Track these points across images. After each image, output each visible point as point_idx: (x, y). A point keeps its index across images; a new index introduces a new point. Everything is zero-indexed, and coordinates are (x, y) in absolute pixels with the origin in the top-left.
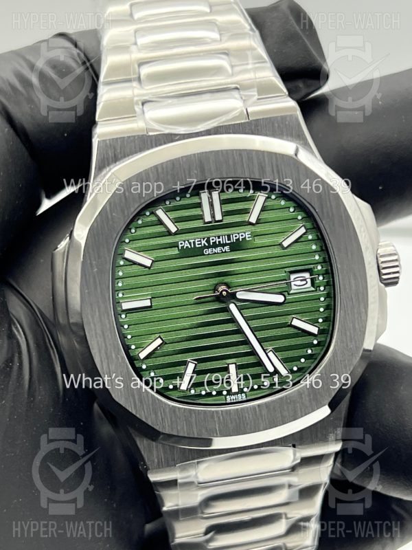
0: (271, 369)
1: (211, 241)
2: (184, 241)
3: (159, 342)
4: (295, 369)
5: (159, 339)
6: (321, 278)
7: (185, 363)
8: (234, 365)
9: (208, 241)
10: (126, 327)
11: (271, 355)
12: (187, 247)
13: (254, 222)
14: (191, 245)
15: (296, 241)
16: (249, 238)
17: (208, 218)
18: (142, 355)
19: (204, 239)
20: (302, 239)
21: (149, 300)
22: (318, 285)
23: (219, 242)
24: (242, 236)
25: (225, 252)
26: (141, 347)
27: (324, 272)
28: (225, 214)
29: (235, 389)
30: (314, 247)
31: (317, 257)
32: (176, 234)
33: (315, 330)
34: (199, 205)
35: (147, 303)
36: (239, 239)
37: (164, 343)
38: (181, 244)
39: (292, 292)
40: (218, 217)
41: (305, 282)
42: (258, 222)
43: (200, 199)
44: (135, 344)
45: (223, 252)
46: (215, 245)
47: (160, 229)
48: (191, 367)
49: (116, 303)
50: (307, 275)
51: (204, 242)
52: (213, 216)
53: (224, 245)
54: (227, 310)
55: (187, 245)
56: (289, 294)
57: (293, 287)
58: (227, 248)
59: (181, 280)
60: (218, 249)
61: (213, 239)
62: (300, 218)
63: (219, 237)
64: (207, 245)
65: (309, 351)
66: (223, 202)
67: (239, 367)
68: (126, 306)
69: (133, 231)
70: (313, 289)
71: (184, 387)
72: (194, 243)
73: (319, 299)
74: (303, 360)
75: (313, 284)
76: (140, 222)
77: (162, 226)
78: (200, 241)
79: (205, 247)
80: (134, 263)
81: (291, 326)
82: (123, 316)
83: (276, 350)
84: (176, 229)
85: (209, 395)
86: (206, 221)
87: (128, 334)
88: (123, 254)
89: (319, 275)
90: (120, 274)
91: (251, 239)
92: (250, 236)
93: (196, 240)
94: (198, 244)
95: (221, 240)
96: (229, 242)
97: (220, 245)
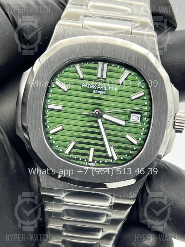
0: (110, 155)
1: (98, 87)
3: (61, 128)
4: (122, 158)
5: (61, 126)
6: (145, 119)
7: (70, 142)
8: (93, 149)
10: (47, 116)
11: (112, 148)
12: (86, 87)
14: (88, 86)
15: (138, 98)
16: (116, 90)
17: (99, 76)
18: (51, 132)
19: (95, 85)
20: (141, 98)
21: (61, 107)
22: (143, 122)
23: (102, 89)
24: (113, 88)
25: (103, 94)
26: (52, 128)
27: (148, 117)
28: (107, 76)
29: (91, 160)
30: (146, 103)
31: (146, 108)
32: (82, 79)
33: (136, 143)
34: (96, 69)
35: (60, 108)
36: (111, 89)
37: (63, 129)
38: (84, 85)
39: (129, 122)
40: (104, 77)
41: (137, 119)
42: (122, 84)
43: (98, 66)
44: (49, 126)
45: (102, 94)
46: (99, 90)
47: (76, 75)
48: (73, 144)
49: (45, 103)
50: (139, 116)
51: (94, 87)
52: (102, 76)
53: (103, 91)
54: (96, 122)
55: (86, 86)
56: (128, 122)
57: (131, 120)
58: (104, 92)
59: (79, 102)
60: (100, 92)
62: (143, 87)
63: (102, 86)
64: (96, 88)
65: (131, 152)
66: (108, 70)
67: (95, 150)
68: (50, 107)
69: (63, 72)
70: (141, 123)
71: (67, 152)
72: (90, 86)
73: (142, 128)
74: (126, 155)
75: (141, 121)
76: (67, 69)
77: (77, 74)
79: (94, 89)
80: (59, 88)
81: (125, 137)
82: (48, 111)
83: (115, 147)
84: (83, 77)
85: (78, 159)
86: (98, 77)
87: (48, 120)
88: (55, 81)
89: (145, 117)
90: (51, 91)
91: (117, 91)
92: (117, 90)
93: (91, 85)
94: (91, 87)
95: (103, 88)
96: (106, 90)
97: (102, 90)
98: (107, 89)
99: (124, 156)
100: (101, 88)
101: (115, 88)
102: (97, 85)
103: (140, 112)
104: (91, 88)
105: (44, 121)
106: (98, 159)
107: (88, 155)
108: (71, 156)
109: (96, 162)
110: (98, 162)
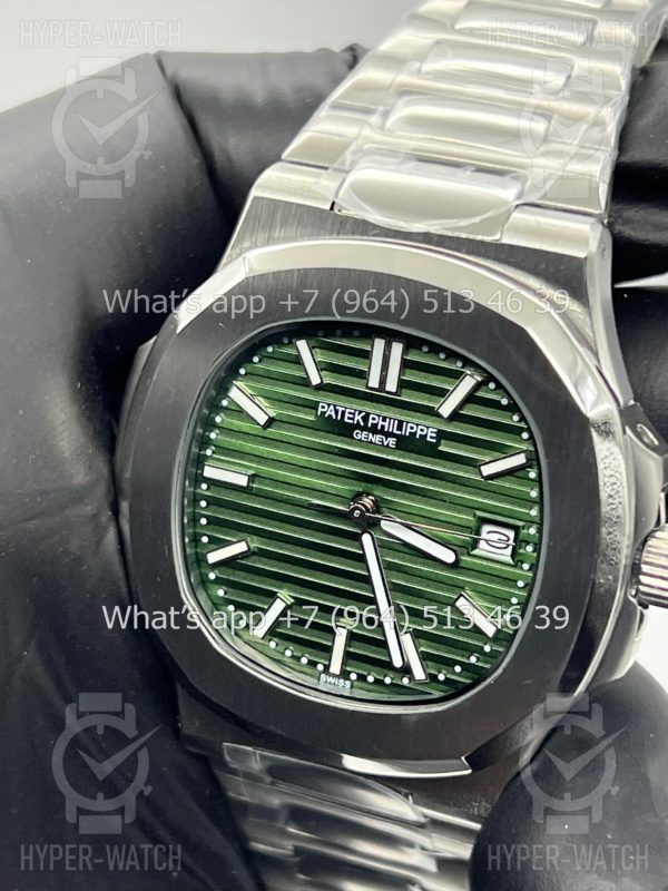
0: (398, 663)
1: (371, 421)
2: (329, 405)
3: (243, 547)
4: (441, 677)
6: (530, 548)
7: (273, 596)
8: (346, 631)
9: (365, 419)
10: (204, 504)
11: (407, 640)
12: (330, 416)
13: (446, 415)
14: (337, 414)
15: (510, 473)
16: (431, 437)
17: (374, 382)
19: (360, 412)
20: (518, 473)
22: (521, 558)
23: (383, 427)
24: (422, 430)
25: (388, 445)
26: (216, 544)
28: (402, 384)
30: (534, 494)
31: (534, 512)
32: (317, 388)
34: (366, 355)
36: (415, 433)
37: (250, 552)
38: (323, 407)
39: (474, 552)
40: (392, 386)
41: (504, 545)
42: (455, 416)
43: (372, 346)
44: (208, 537)
46: (374, 430)
47: (297, 371)
50: (511, 534)
51: (358, 418)
52: (383, 381)
53: (388, 435)
54: (356, 538)
55: (330, 412)
56: (469, 555)
57: (482, 544)
58: (392, 441)
59: (306, 465)
60: (377, 439)
61: (374, 419)
62: (526, 435)
63: (384, 419)
64: (362, 424)
65: (473, 660)
66: (406, 364)
67: (352, 637)
69: (256, 359)
70: (512, 562)
71: (260, 632)
72: (343, 413)
73: (516, 581)
74: (458, 669)
76: (271, 349)
77: (298, 367)
78: (354, 414)
79: (357, 426)
82: (204, 486)
83: (417, 635)
84: (319, 381)
86: (370, 385)
87: (204, 516)
89: (527, 543)
90: (218, 419)
91: (434, 441)
92: (434, 435)
93: (348, 410)
94: (349, 418)
95: (386, 424)
96: (399, 432)
97: (382, 431)
98: (400, 428)
99: (450, 669)
100: (381, 423)
101: (427, 429)
102: (368, 414)
103: (511, 521)
104: (346, 420)
106: (363, 668)
107: (328, 650)
108: (272, 644)
109: (353, 676)
110: (362, 678)
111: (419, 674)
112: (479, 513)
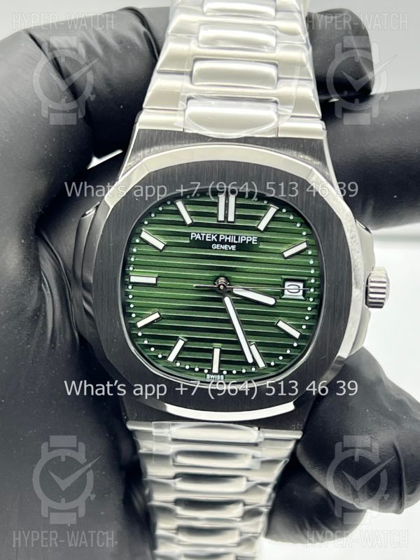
0: (250, 360)
1: (221, 239)
2: (197, 234)
3: (156, 316)
4: (273, 364)
5: (157, 314)
6: (312, 290)
7: (176, 339)
8: (219, 350)
9: (218, 237)
10: (131, 297)
11: (253, 348)
12: (198, 239)
13: (262, 229)
14: (201, 238)
15: (298, 253)
16: (255, 242)
17: (221, 218)
18: (140, 324)
19: (214, 235)
20: (303, 253)
21: (155, 279)
22: (308, 296)
23: (228, 240)
24: (249, 239)
25: (231, 250)
26: (141, 317)
27: (316, 286)
28: (237, 217)
29: (215, 370)
30: (311, 262)
31: (312, 272)
32: (190, 225)
33: (296, 334)
34: (216, 204)
35: (153, 281)
36: (246, 241)
37: (161, 318)
38: (194, 235)
39: (284, 297)
40: (231, 218)
41: (297, 291)
42: (267, 229)
43: (218, 199)
44: (135, 313)
45: (229, 250)
46: (223, 243)
47: (177, 218)
48: (180, 344)
49: (125, 274)
50: (301, 285)
51: (214, 237)
52: (226, 217)
54: (221, 300)
55: (198, 237)
56: (281, 299)
57: (286, 292)
58: (233, 247)
59: (187, 267)
60: (225, 247)
61: (222, 237)
62: (304, 233)
63: (228, 236)
64: (216, 240)
65: (288, 352)
66: (237, 206)
67: (222, 352)
68: (133, 279)
69: (153, 215)
70: (302, 298)
71: (171, 358)
72: (205, 236)
73: (307, 308)
74: (281, 358)
75: (304, 294)
76: (160, 209)
77: (179, 216)
78: (211, 236)
79: (214, 242)
80: (147, 243)
81: (276, 326)
82: (130, 287)
83: (258, 345)
84: (191, 222)
85: (192, 370)
86: (219, 219)
87: (132, 303)
88: (140, 234)
89: (311, 287)
90: (135, 250)
93: (207, 235)
95: (229, 238)
96: (237, 242)
97: (228, 243)
98: (237, 240)
99: (277, 359)
100: (226, 238)
101: (252, 238)
102: (219, 235)
103: (301, 278)
104: (207, 240)
105: (125, 306)
106: (229, 367)
107: (210, 361)
108: (178, 364)
109: (225, 372)
110: (229, 372)
111: (261, 364)
112: (283, 277)
